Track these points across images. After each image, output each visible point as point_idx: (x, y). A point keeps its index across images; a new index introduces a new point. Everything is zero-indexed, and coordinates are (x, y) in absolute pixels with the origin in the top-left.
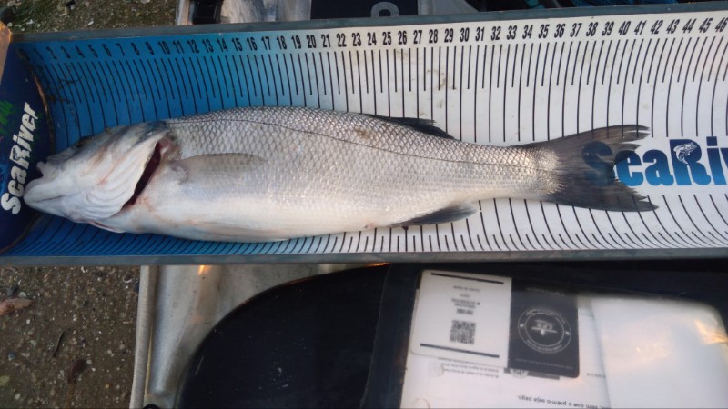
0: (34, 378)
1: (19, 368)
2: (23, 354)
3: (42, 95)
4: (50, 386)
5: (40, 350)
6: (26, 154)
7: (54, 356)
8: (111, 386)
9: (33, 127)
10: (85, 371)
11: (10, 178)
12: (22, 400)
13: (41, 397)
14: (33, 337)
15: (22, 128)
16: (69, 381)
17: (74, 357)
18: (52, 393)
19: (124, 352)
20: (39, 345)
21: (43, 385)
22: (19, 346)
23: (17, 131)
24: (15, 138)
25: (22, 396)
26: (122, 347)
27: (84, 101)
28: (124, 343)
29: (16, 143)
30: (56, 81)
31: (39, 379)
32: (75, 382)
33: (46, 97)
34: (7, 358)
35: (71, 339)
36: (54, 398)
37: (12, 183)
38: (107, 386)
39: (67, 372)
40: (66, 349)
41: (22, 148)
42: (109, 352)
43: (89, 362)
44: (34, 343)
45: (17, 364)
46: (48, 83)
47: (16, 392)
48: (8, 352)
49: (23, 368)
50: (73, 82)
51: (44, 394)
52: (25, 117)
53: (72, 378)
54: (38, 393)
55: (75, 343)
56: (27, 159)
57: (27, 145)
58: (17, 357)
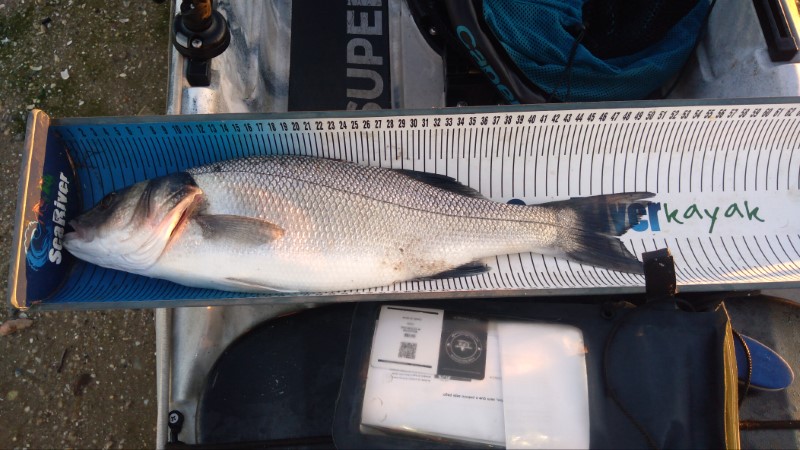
0: (41, 392)
1: (26, 383)
2: (29, 371)
3: (71, 162)
4: (58, 400)
5: (45, 366)
6: (62, 214)
7: (59, 371)
8: (115, 396)
9: (66, 191)
10: (90, 384)
11: (54, 237)
12: (32, 412)
13: (49, 408)
14: (37, 354)
15: (59, 194)
16: (75, 394)
17: (78, 372)
18: (60, 405)
19: (125, 366)
20: (44, 362)
21: (51, 398)
22: (25, 363)
23: (56, 197)
24: (55, 203)
25: (31, 409)
26: (123, 361)
27: (107, 167)
28: (124, 357)
29: (56, 207)
30: (84, 151)
31: (46, 393)
32: (81, 394)
33: (75, 164)
34: (14, 375)
35: (74, 355)
36: (62, 409)
37: (55, 240)
38: (112, 397)
39: (72, 386)
40: (70, 364)
41: (60, 210)
42: (112, 366)
43: (93, 376)
44: (38, 360)
45: (24, 380)
46: (76, 153)
47: (26, 405)
48: (15, 368)
49: (31, 383)
50: (99, 153)
51: (53, 406)
52: (61, 184)
53: (78, 391)
54: (47, 405)
55: (79, 359)
56: (64, 218)
57: (62, 207)
58: (23, 373)
